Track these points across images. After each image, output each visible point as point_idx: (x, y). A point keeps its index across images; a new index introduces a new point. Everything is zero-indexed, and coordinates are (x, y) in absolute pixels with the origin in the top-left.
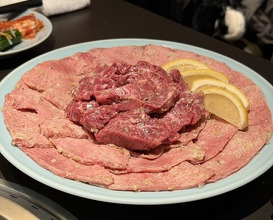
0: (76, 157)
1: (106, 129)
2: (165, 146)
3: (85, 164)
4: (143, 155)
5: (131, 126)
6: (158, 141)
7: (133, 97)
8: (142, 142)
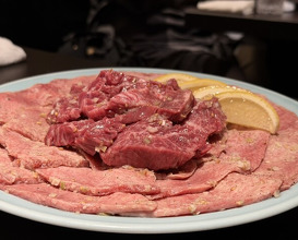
0: (83, 188)
1: (117, 145)
2: (197, 161)
3: (99, 195)
4: (172, 175)
5: (150, 136)
6: (190, 151)
7: (142, 103)
8: (171, 155)
